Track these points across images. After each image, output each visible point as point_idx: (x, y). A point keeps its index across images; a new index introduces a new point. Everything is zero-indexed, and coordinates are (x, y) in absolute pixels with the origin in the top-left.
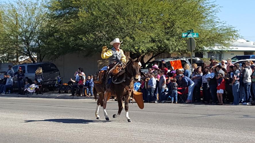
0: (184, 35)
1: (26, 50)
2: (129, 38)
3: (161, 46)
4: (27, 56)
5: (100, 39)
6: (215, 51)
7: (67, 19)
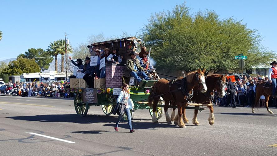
0: (236, 58)
2: (197, 60)
6: (260, 69)
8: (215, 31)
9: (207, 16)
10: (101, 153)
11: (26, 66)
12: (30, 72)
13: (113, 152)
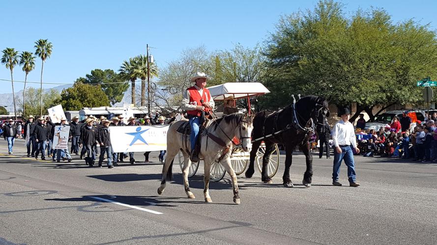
0: (419, 84)
1: (243, 102)
3: (391, 96)
4: (244, 108)
5: (323, 89)
7: (288, 67)
8: (385, 41)
9: (371, 17)
10: (203, 229)
11: (88, 95)
12: (94, 105)
13: (222, 229)
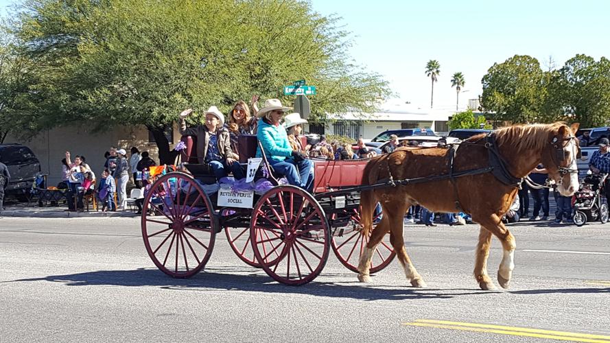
0: (288, 90)
2: (180, 96)
5: (123, 98)
6: (347, 120)
7: (55, 57)
